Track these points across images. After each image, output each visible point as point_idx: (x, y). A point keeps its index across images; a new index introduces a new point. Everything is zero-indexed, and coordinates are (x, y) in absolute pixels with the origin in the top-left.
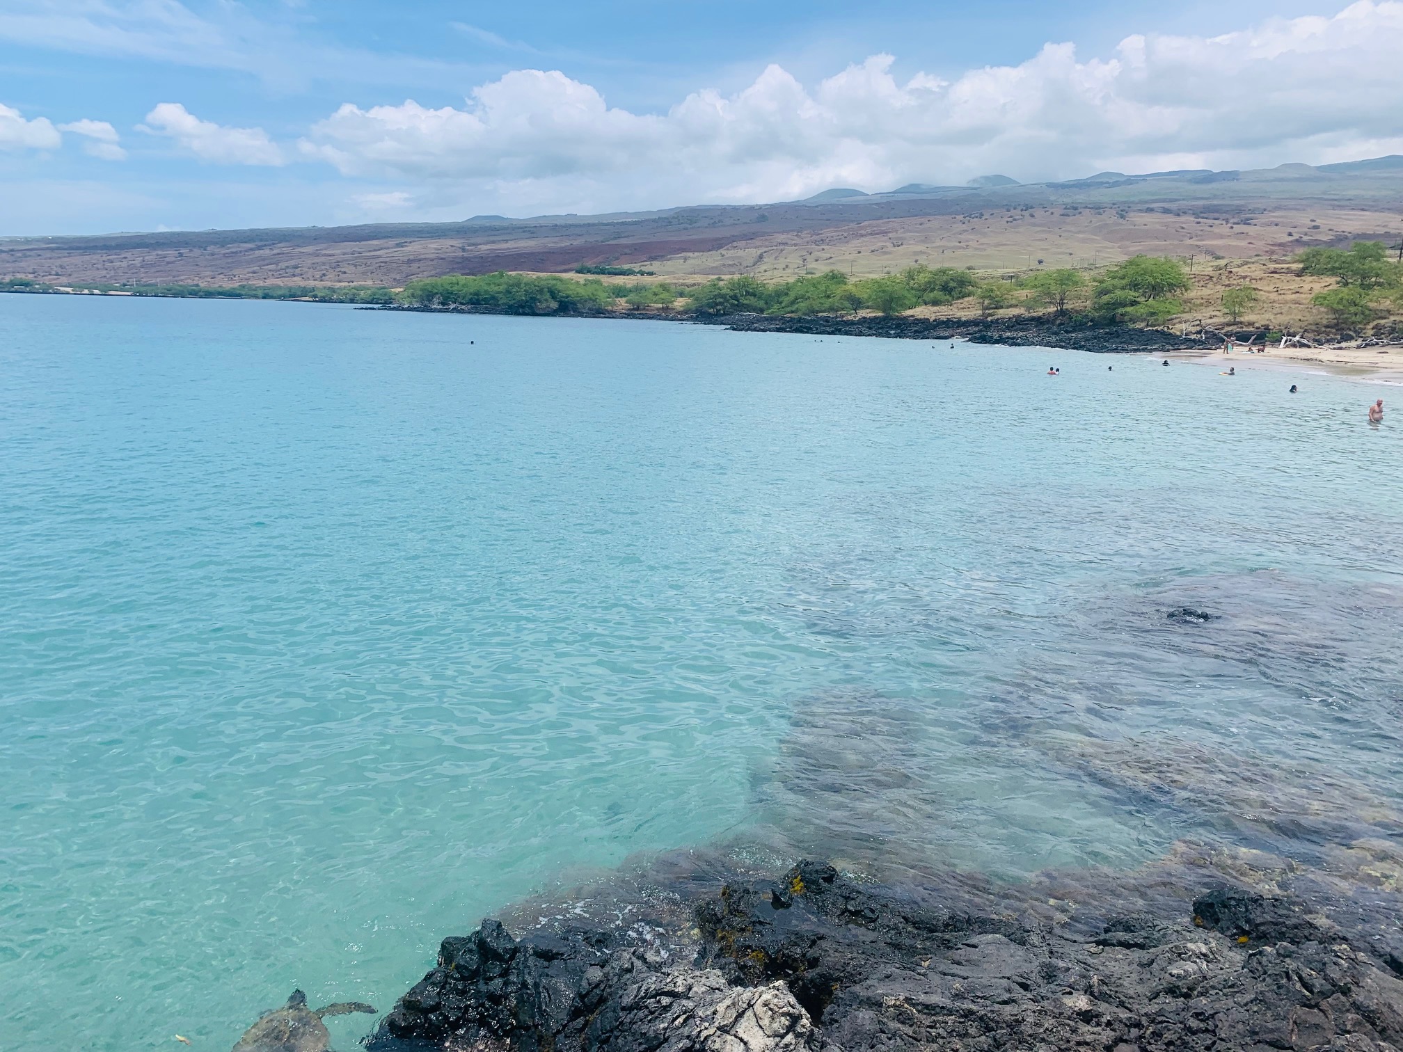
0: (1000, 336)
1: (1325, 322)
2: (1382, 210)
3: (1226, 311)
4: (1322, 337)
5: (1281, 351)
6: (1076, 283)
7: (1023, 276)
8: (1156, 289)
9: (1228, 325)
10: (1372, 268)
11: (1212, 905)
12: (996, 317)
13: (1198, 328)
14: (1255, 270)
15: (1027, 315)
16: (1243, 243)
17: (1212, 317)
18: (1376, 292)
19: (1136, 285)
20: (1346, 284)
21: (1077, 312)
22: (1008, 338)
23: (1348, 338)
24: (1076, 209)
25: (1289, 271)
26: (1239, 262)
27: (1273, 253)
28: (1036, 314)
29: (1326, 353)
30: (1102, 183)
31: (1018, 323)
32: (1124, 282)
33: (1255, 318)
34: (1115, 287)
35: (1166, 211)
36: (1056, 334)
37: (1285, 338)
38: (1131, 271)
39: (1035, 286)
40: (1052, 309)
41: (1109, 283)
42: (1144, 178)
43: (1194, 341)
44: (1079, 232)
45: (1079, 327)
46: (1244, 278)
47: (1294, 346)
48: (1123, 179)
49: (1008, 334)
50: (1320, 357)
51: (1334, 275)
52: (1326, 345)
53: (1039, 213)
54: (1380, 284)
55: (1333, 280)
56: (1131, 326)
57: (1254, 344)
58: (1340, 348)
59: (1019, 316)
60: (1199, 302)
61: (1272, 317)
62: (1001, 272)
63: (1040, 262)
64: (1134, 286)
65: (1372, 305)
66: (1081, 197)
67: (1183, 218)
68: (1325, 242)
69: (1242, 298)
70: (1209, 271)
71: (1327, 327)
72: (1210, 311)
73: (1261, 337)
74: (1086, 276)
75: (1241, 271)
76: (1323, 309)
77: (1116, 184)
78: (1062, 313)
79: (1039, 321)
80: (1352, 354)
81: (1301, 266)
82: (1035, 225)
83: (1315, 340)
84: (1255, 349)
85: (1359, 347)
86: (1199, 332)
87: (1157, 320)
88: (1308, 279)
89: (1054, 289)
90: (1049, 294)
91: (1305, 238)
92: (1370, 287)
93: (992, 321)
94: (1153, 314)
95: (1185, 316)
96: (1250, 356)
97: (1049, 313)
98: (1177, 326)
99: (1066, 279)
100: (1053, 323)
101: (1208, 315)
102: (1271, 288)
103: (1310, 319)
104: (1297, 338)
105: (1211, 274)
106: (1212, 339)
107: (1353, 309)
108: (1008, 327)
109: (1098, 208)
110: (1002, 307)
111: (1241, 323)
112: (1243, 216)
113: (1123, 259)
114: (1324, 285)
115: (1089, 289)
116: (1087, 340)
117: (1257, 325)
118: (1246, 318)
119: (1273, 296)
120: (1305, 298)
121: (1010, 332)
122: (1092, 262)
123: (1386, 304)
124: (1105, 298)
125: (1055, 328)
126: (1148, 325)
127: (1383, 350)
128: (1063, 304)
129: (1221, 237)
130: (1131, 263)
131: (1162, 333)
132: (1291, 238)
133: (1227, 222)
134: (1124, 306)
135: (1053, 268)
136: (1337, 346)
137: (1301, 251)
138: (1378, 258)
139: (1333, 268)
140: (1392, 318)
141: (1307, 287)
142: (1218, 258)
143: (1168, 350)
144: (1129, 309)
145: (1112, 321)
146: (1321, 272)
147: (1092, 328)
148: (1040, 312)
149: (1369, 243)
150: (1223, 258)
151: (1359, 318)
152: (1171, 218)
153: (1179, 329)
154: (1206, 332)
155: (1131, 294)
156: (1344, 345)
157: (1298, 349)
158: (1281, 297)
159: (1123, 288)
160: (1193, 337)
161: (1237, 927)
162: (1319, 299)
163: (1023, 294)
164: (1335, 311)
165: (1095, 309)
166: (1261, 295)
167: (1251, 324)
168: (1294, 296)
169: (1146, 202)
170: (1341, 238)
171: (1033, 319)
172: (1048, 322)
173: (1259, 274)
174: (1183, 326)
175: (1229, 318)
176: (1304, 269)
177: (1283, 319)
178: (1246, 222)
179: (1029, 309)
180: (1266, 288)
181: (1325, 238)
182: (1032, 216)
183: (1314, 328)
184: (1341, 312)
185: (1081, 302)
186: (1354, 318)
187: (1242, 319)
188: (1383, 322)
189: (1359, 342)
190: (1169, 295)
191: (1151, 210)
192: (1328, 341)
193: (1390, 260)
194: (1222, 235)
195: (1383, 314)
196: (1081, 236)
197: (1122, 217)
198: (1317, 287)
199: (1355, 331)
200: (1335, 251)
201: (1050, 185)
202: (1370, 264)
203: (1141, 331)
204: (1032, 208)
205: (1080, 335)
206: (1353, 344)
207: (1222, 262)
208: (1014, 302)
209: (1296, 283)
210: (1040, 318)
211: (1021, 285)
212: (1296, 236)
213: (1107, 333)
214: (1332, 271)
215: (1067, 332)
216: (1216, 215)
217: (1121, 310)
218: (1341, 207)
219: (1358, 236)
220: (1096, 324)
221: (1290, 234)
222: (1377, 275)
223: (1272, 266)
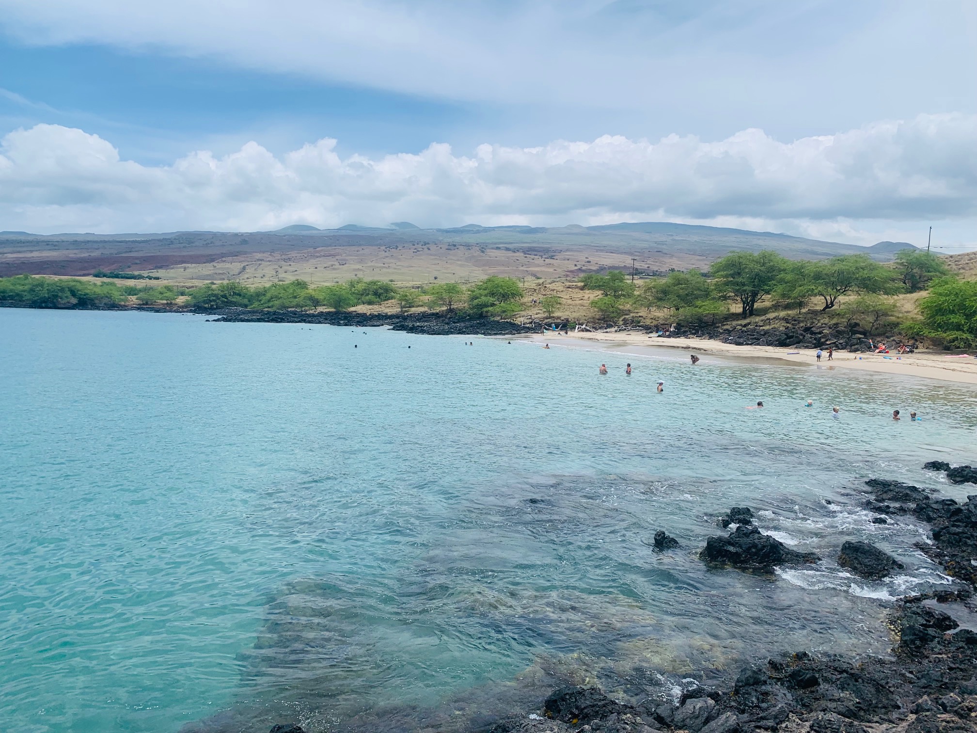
0: (413, 325)
1: (597, 317)
2: (622, 253)
3: (545, 310)
4: (597, 325)
5: (575, 334)
6: (458, 292)
7: (426, 287)
8: (505, 297)
9: (547, 318)
10: (619, 286)
11: (555, 701)
12: (410, 313)
13: (530, 320)
14: (558, 286)
15: (429, 312)
16: (551, 270)
17: (537, 313)
18: (622, 300)
19: (493, 294)
20: (607, 295)
21: (459, 310)
22: (418, 326)
23: (611, 326)
24: (455, 246)
25: (577, 287)
26: (549, 281)
27: (567, 276)
28: (434, 311)
29: (599, 335)
30: (470, 231)
31: (424, 317)
32: (486, 292)
33: (561, 314)
34: (481, 295)
35: (507, 249)
36: (448, 324)
37: (577, 326)
38: (489, 285)
39: (433, 294)
40: (444, 308)
41: (477, 292)
42: (493, 229)
43: (528, 328)
44: (458, 260)
45: (461, 319)
46: (553, 290)
47: (583, 331)
48: (481, 229)
49: (418, 324)
50: (597, 337)
51: (600, 290)
52: (599, 330)
53: (433, 247)
54: (624, 295)
55: (599, 293)
56: (492, 319)
57: (561, 330)
58: (607, 332)
59: (425, 312)
60: (530, 304)
61: (570, 314)
62: (411, 284)
63: (436, 278)
64: (492, 294)
65: (621, 307)
66: (457, 239)
67: (517, 254)
68: (594, 271)
69: (552, 303)
70: (533, 286)
71: (599, 320)
72: (535, 310)
73: (565, 326)
74: (464, 288)
75: (551, 286)
76: (596, 309)
77: (478, 232)
78: (451, 310)
79: (437, 316)
80: (613, 336)
81: (583, 284)
82: (431, 255)
83: (593, 328)
84: (562, 333)
85: (616, 331)
86: (531, 323)
87: (506, 315)
88: (587, 292)
89: (445, 296)
90: (442, 299)
91: (584, 268)
92: (617, 297)
93: (407, 316)
94: (504, 312)
95: (523, 313)
96: (559, 337)
97: (443, 311)
98: (518, 319)
99: (452, 289)
100: (446, 316)
101: (535, 312)
102: (568, 297)
103: (590, 315)
104: (584, 326)
105: (535, 288)
106: (537, 327)
107: (611, 309)
108: (418, 320)
109: (468, 246)
110: (413, 307)
111: (553, 317)
112: (550, 254)
113: (485, 277)
114: (595, 295)
115: (465, 296)
116: (467, 328)
117: (562, 318)
118: (556, 314)
119: (570, 302)
120: (586, 303)
121: (420, 322)
122: (467, 279)
123: (628, 307)
124: (476, 302)
125: (447, 320)
126: (501, 319)
127: (629, 333)
128: (451, 305)
129: (539, 266)
130: (489, 280)
131: (510, 323)
132: (576, 268)
133: (542, 257)
134: (487, 306)
135: (444, 282)
136: (605, 331)
137: (582, 275)
138: (622, 280)
139: (599, 286)
140: (632, 315)
141: (586, 297)
142: (538, 278)
143: (514, 334)
144: (490, 309)
145: (481, 316)
146: (592, 288)
147: (469, 320)
148: (437, 310)
149: (617, 271)
150: (541, 278)
151: (615, 315)
152: (510, 254)
153: (519, 321)
154: (535, 323)
155: (491, 300)
156: (608, 330)
157: (585, 333)
158: (573, 302)
159: (486, 296)
160: (528, 325)
161: (572, 713)
162: (594, 304)
163: (426, 298)
164: (602, 310)
165: (471, 309)
166: (563, 301)
167: (559, 318)
168: (581, 302)
169: (496, 244)
170: (602, 269)
171: (433, 314)
172: (442, 316)
173: (561, 288)
174: (522, 319)
175: (546, 314)
176: (585, 286)
177: (575, 315)
178: (552, 257)
179: (430, 308)
180: (565, 296)
181: (594, 268)
182: (429, 249)
183: (592, 320)
184: (605, 311)
185: (461, 304)
186: (612, 315)
187: (554, 315)
188: (627, 317)
189: (616, 328)
190: (512, 300)
191: (498, 248)
192: (600, 328)
193: (628, 281)
194: (539, 265)
195: (627, 312)
196: (459, 263)
197: (483, 252)
198: (592, 297)
199: (614, 322)
200: (600, 276)
201: (439, 230)
202: (617, 283)
203: (498, 322)
204: (428, 244)
205: (463, 325)
206: (613, 329)
207: (541, 281)
208: (421, 303)
209: (581, 294)
210: (437, 313)
211: (425, 292)
212: (579, 267)
213: (478, 323)
214: (599, 287)
215: (454, 323)
216: (536, 253)
217: (485, 309)
218: (602, 251)
219: (610, 268)
220: (472, 318)
221: (576, 265)
222: (622, 290)
223: (568, 284)
